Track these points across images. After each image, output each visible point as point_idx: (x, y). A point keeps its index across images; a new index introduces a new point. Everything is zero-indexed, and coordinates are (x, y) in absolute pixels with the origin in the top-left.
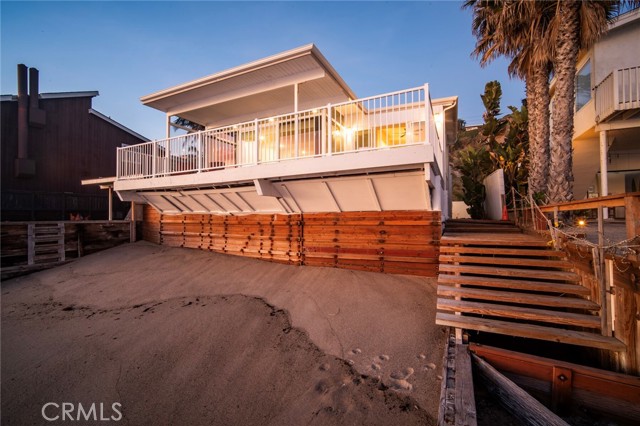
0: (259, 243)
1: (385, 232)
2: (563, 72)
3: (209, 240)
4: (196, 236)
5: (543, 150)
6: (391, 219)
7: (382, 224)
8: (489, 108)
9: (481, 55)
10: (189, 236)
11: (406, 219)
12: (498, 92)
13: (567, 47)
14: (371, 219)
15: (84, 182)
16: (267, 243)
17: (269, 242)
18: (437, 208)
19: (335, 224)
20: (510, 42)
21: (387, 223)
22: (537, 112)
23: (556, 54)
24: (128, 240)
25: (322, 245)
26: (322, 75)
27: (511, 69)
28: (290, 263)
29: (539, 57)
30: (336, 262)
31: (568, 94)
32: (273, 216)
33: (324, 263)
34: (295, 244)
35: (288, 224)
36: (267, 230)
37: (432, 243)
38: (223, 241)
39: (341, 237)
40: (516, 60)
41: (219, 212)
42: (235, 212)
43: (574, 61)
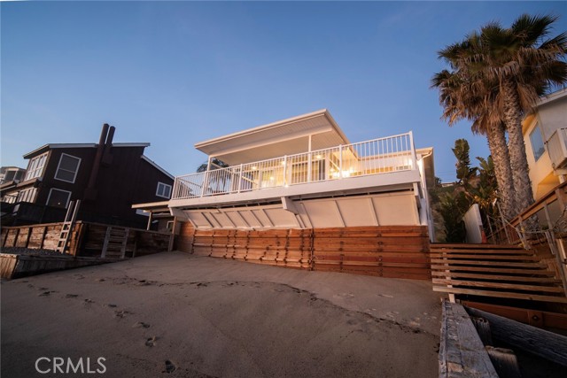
0: (275, 252)
1: (382, 243)
2: (512, 127)
3: (233, 250)
4: (222, 247)
5: (509, 187)
6: (387, 232)
7: (379, 236)
8: (460, 159)
9: (448, 119)
10: (216, 247)
11: (399, 232)
12: (467, 147)
13: (512, 111)
14: (370, 232)
15: (133, 206)
16: (283, 253)
17: (284, 252)
18: (424, 224)
19: (341, 237)
20: (470, 110)
21: (383, 235)
22: (499, 158)
23: (505, 116)
24: (166, 250)
25: (329, 254)
26: (330, 129)
27: (474, 128)
28: (302, 268)
29: (494, 119)
30: (341, 268)
31: (519, 142)
32: (288, 231)
33: (331, 268)
34: (306, 253)
35: (302, 237)
36: (283, 242)
37: (422, 251)
38: (245, 251)
39: (345, 247)
40: (476, 122)
41: (244, 228)
42: (258, 227)
43: (519, 120)
